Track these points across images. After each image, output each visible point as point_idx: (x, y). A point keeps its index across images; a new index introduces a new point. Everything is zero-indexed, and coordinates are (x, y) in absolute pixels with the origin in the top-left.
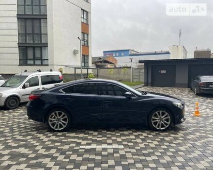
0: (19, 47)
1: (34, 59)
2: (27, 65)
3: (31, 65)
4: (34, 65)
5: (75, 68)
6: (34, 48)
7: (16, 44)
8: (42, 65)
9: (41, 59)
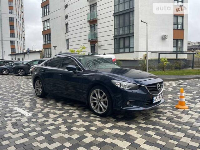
0: (114, 39)
1: (124, 48)
2: (119, 53)
3: (122, 53)
4: (124, 52)
5: (159, 53)
6: (124, 38)
7: (112, 37)
8: (130, 52)
9: (129, 47)
